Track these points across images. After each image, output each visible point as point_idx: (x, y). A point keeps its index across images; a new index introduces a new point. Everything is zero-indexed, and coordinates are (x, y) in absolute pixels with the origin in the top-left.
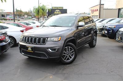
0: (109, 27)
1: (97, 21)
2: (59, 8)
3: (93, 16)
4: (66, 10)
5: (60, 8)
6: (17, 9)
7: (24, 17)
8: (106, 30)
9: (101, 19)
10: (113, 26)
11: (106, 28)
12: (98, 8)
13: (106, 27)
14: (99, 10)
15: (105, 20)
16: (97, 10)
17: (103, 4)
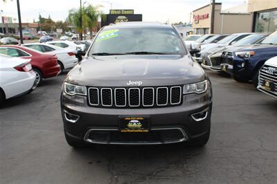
0: (237, 54)
1: (207, 39)
2: (125, 13)
3: (197, 29)
4: (141, 15)
5: (128, 13)
6: (42, 17)
7: (54, 33)
8: (231, 61)
9: (216, 36)
10: (248, 53)
11: (229, 57)
12: (209, 11)
13: (230, 54)
14: (210, 16)
15: (224, 37)
16: (208, 17)
17: (220, 4)
